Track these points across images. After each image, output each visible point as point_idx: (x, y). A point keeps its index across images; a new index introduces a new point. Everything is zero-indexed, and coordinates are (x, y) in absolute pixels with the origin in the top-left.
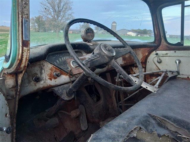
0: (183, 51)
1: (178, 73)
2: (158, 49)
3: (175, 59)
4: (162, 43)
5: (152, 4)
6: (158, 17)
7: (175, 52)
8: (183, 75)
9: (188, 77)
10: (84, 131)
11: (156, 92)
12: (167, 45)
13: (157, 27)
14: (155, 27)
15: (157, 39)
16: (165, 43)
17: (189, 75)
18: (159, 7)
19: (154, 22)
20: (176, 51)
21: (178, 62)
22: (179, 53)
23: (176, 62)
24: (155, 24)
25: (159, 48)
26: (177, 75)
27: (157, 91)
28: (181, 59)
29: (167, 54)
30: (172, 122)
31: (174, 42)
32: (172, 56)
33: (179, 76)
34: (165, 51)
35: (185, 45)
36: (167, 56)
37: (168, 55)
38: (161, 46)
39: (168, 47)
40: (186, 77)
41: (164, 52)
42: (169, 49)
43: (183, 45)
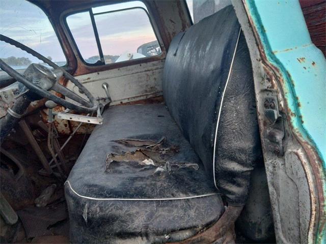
0: (107, 71)
1: (109, 99)
2: (75, 74)
3: (101, 83)
4: (79, 65)
5: (50, 11)
6: (63, 28)
7: (98, 74)
8: (115, 101)
9: (121, 103)
10: (14, 225)
11: (102, 123)
12: (86, 66)
13: (67, 43)
14: (63, 44)
15: (70, 60)
16: (83, 65)
17: (122, 100)
18: (62, 15)
19: (61, 37)
20: (99, 72)
21: (105, 86)
22: (103, 74)
23: (104, 87)
24: (61, 39)
25: (76, 72)
26: (109, 104)
27: (103, 121)
28: (107, 81)
29: (89, 79)
30: (137, 139)
31: (93, 61)
32: (96, 81)
33: (111, 104)
34: (85, 75)
35: (106, 63)
36: (90, 82)
37: (91, 80)
38: (78, 69)
39: (87, 69)
40: (119, 102)
41: (85, 77)
42: (90, 71)
43: (104, 63)
